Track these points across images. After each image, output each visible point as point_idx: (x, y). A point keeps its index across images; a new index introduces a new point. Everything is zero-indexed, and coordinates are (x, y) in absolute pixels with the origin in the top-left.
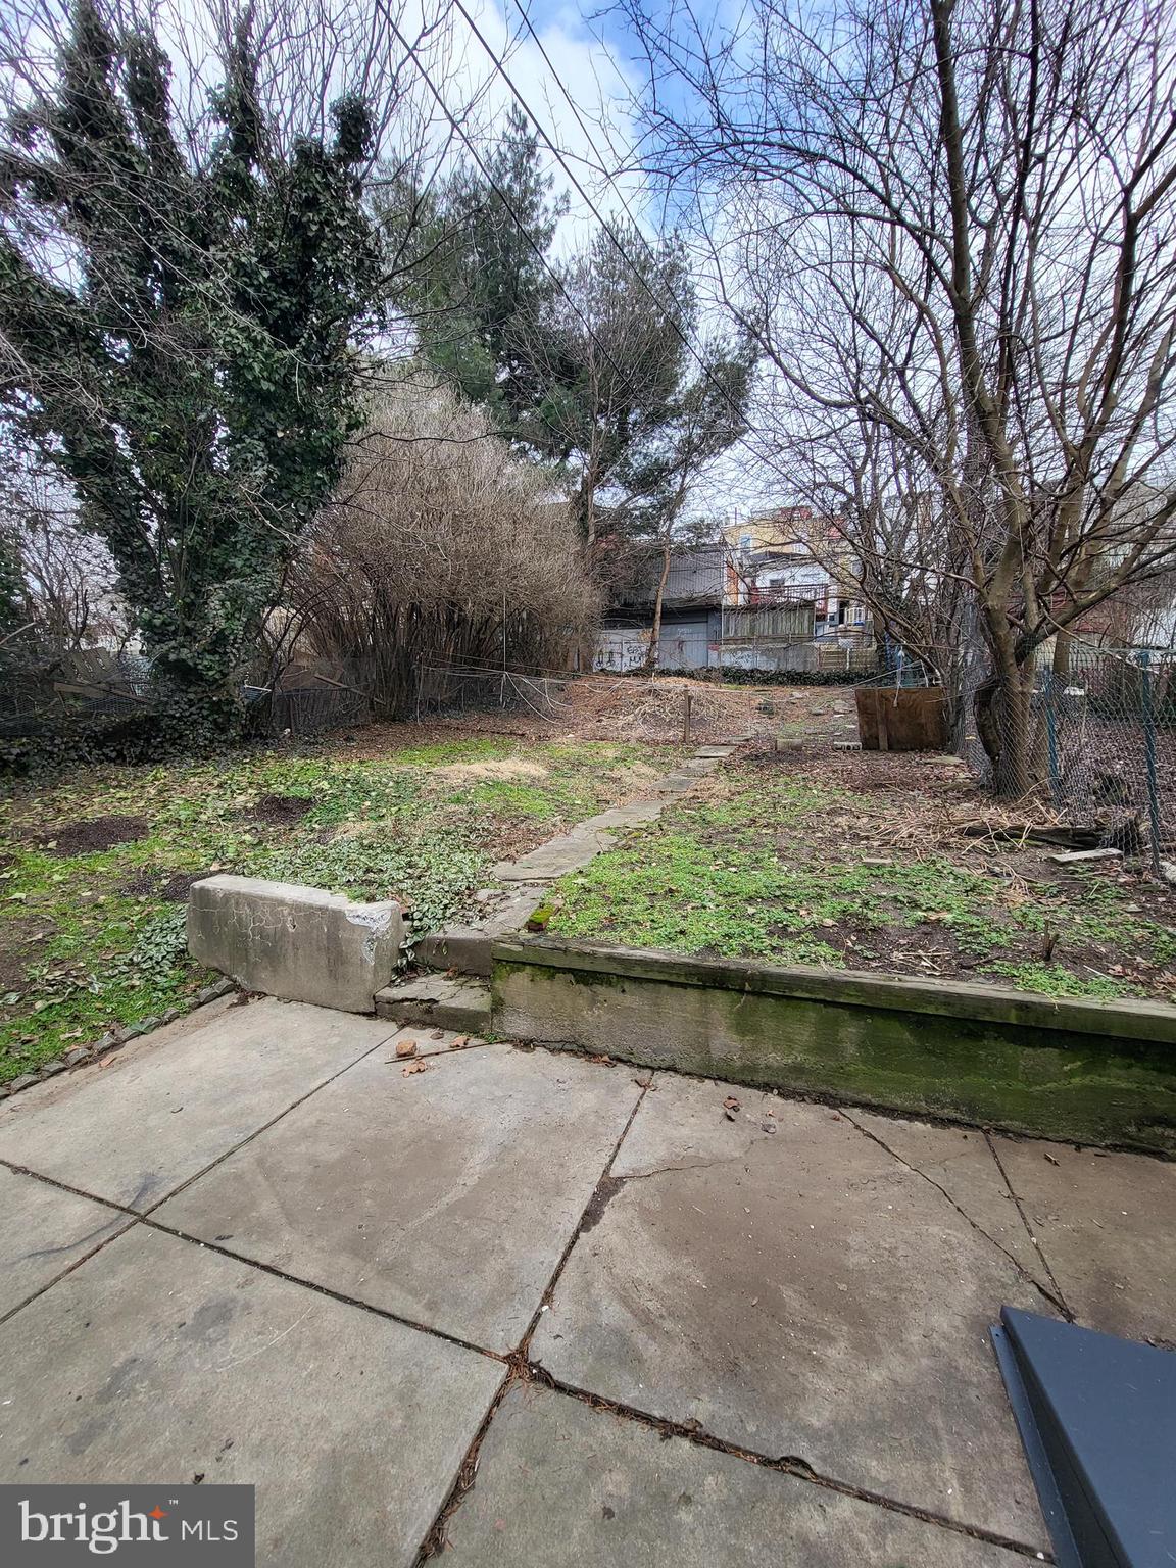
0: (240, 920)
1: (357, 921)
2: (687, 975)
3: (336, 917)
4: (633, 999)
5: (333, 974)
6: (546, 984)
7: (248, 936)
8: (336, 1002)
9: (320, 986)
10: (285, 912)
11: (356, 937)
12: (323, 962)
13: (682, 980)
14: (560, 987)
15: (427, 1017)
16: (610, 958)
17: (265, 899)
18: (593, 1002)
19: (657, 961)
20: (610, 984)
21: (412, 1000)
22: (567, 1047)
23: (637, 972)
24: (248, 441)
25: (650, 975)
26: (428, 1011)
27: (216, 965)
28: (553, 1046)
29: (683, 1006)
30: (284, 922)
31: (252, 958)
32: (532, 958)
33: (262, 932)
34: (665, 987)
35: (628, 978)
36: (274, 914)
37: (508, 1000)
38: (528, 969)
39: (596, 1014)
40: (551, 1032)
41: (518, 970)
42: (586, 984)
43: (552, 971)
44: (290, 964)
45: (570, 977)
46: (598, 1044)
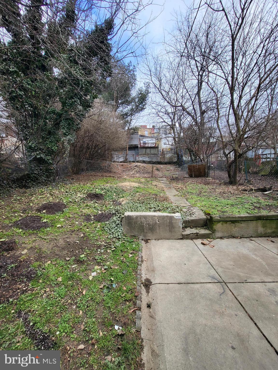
0: (141, 222)
1: (177, 218)
2: (254, 218)
3: (172, 218)
4: (243, 225)
5: (170, 231)
6: (225, 225)
7: (144, 226)
8: (172, 238)
9: (168, 234)
10: (156, 218)
11: (177, 221)
12: (168, 228)
13: (253, 219)
14: (228, 225)
15: (196, 237)
16: (239, 217)
17: (150, 216)
18: (235, 227)
19: (248, 216)
20: (239, 222)
21: (193, 234)
22: (230, 237)
23: (244, 219)
24: (76, 99)
25: (247, 219)
26: (197, 235)
27: (133, 234)
28: (226, 237)
29: (252, 225)
30: (156, 221)
31: (145, 231)
32: (222, 220)
33: (149, 224)
34: (249, 221)
35: (243, 221)
36: (152, 219)
37: (216, 230)
38: (221, 222)
39: (235, 229)
40: (226, 234)
41: (219, 223)
42: (234, 223)
43: (226, 222)
44: (158, 231)
45: (230, 222)
46: (236, 235)
